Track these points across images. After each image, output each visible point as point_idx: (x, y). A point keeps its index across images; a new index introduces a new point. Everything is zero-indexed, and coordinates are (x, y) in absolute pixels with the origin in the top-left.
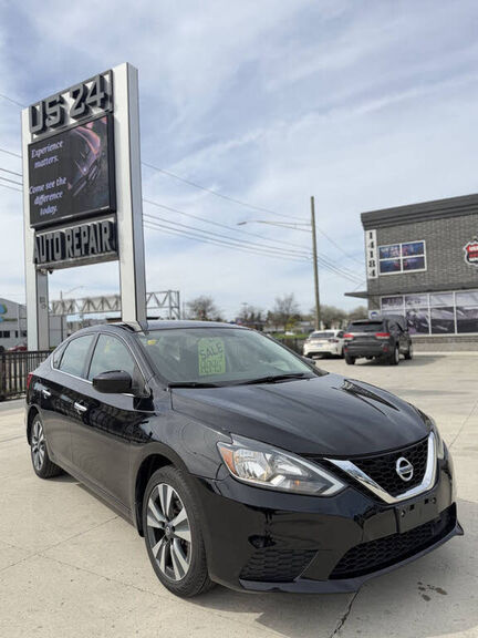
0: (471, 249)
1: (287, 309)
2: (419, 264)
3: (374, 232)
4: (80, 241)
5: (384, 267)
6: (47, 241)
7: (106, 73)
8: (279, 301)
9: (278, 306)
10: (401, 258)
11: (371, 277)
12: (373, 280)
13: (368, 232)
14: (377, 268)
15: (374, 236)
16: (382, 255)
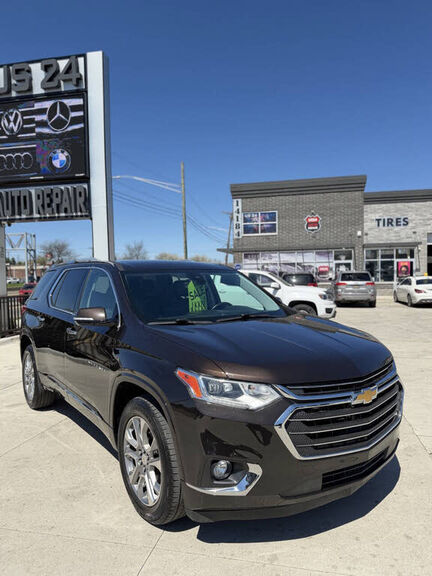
0: (310, 220)
1: (137, 256)
2: (272, 229)
3: (240, 200)
4: (51, 201)
5: (247, 230)
6: (13, 198)
7: (80, 56)
8: (128, 248)
9: (128, 253)
10: (260, 223)
11: (236, 237)
12: (238, 240)
13: (235, 201)
14: (241, 230)
15: (240, 204)
16: (245, 220)
